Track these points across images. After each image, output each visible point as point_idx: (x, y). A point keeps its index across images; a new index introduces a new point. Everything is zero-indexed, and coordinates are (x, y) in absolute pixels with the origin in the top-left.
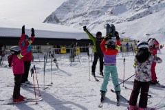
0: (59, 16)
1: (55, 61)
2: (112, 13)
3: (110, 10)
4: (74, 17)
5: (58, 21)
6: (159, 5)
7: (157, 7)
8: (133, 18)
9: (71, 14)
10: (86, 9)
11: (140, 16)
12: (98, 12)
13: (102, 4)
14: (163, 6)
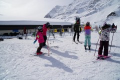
0: (51, 15)
1: (53, 35)
2: (77, 13)
3: (76, 11)
4: (59, 15)
5: (51, 18)
6: (101, 8)
7: (99, 9)
8: (88, 15)
9: (57, 14)
10: (64, 11)
11: (91, 14)
12: (70, 12)
13: (72, 8)
14: (103, 8)
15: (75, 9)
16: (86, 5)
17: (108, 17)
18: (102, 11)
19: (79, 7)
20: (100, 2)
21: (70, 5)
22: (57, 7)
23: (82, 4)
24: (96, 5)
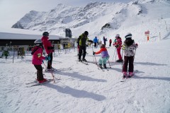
0: (23, 24)
2: (62, 22)
3: (61, 20)
4: (35, 25)
5: (22, 28)
7: (92, 18)
9: (32, 23)
10: (44, 19)
11: (81, 24)
12: (53, 22)
13: (56, 15)
14: (96, 18)
15: (59, 18)
16: (75, 12)
17: (102, 29)
18: (95, 21)
19: (65, 15)
20: (91, 10)
21: (52, 11)
22: (33, 13)
23: (69, 11)
24: (87, 13)
